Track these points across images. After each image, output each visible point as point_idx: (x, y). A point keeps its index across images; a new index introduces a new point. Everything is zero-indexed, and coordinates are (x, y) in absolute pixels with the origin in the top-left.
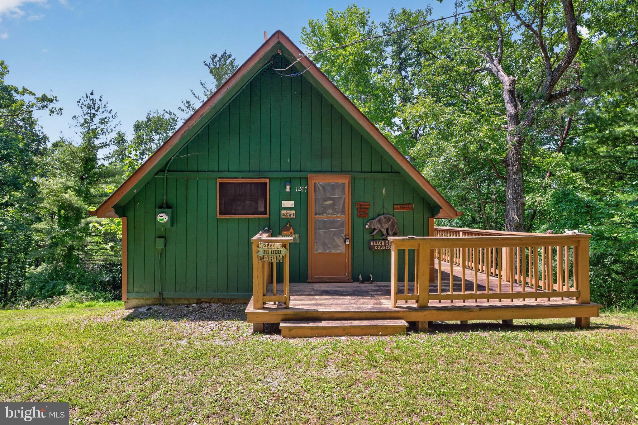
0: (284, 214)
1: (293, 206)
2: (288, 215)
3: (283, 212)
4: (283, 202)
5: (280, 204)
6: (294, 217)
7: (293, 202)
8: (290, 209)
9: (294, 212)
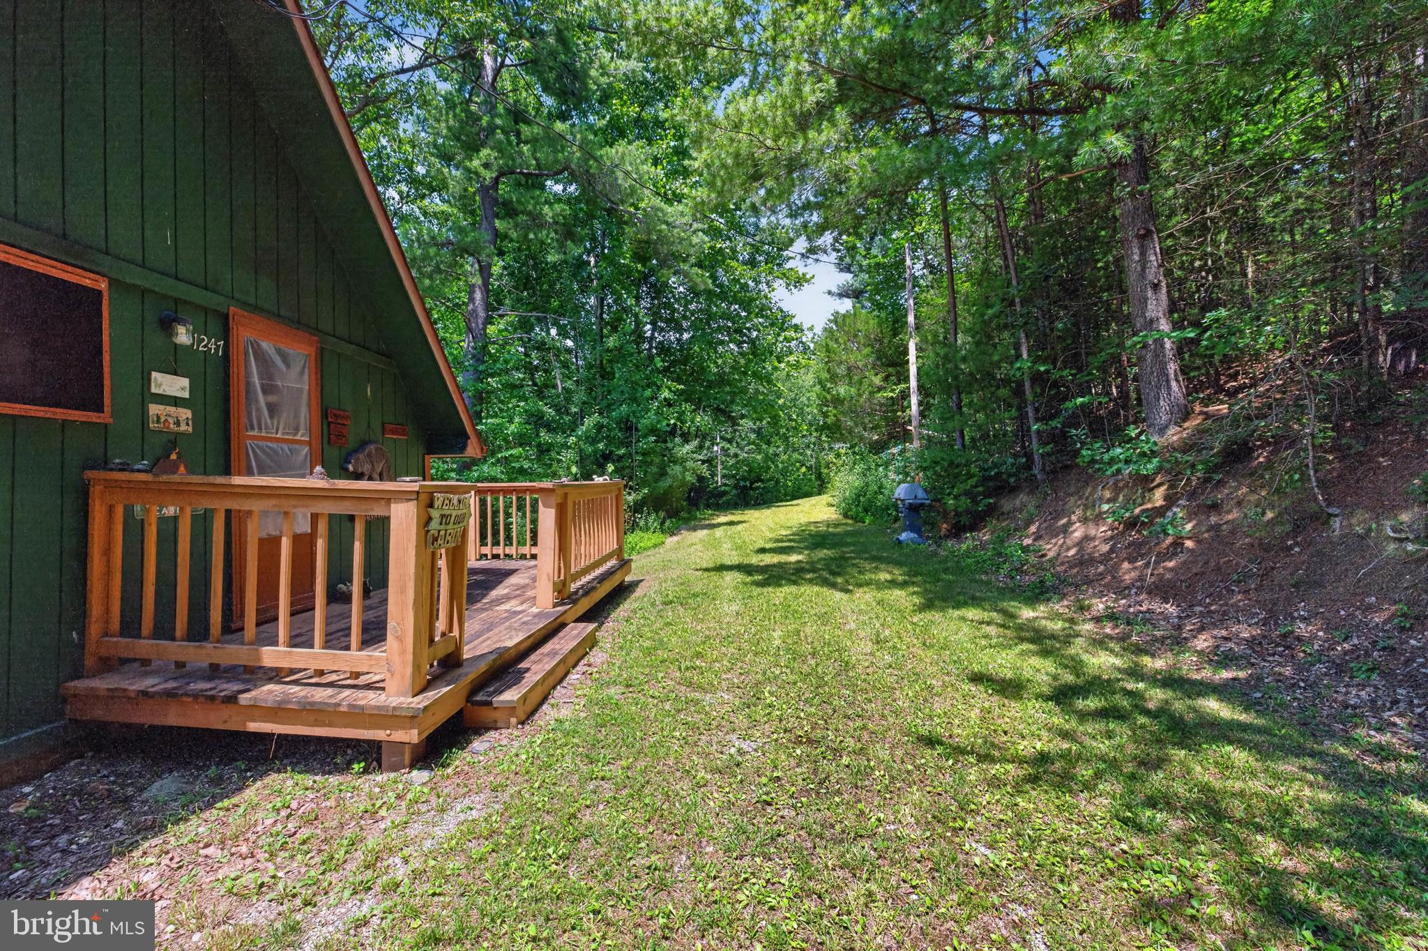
0: (158, 417)
1: (186, 395)
2: (171, 420)
3: (154, 409)
4: (154, 374)
5: (146, 381)
6: (190, 429)
7: (185, 382)
8: (175, 401)
9: (186, 414)
